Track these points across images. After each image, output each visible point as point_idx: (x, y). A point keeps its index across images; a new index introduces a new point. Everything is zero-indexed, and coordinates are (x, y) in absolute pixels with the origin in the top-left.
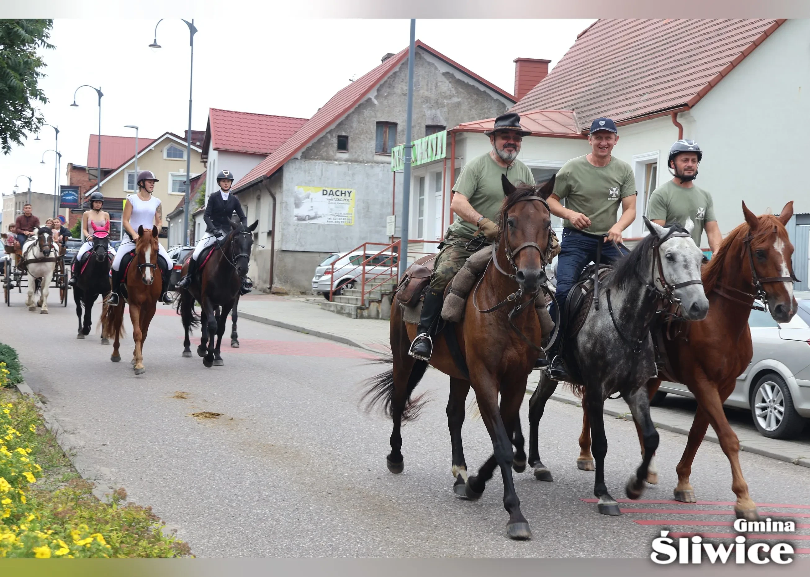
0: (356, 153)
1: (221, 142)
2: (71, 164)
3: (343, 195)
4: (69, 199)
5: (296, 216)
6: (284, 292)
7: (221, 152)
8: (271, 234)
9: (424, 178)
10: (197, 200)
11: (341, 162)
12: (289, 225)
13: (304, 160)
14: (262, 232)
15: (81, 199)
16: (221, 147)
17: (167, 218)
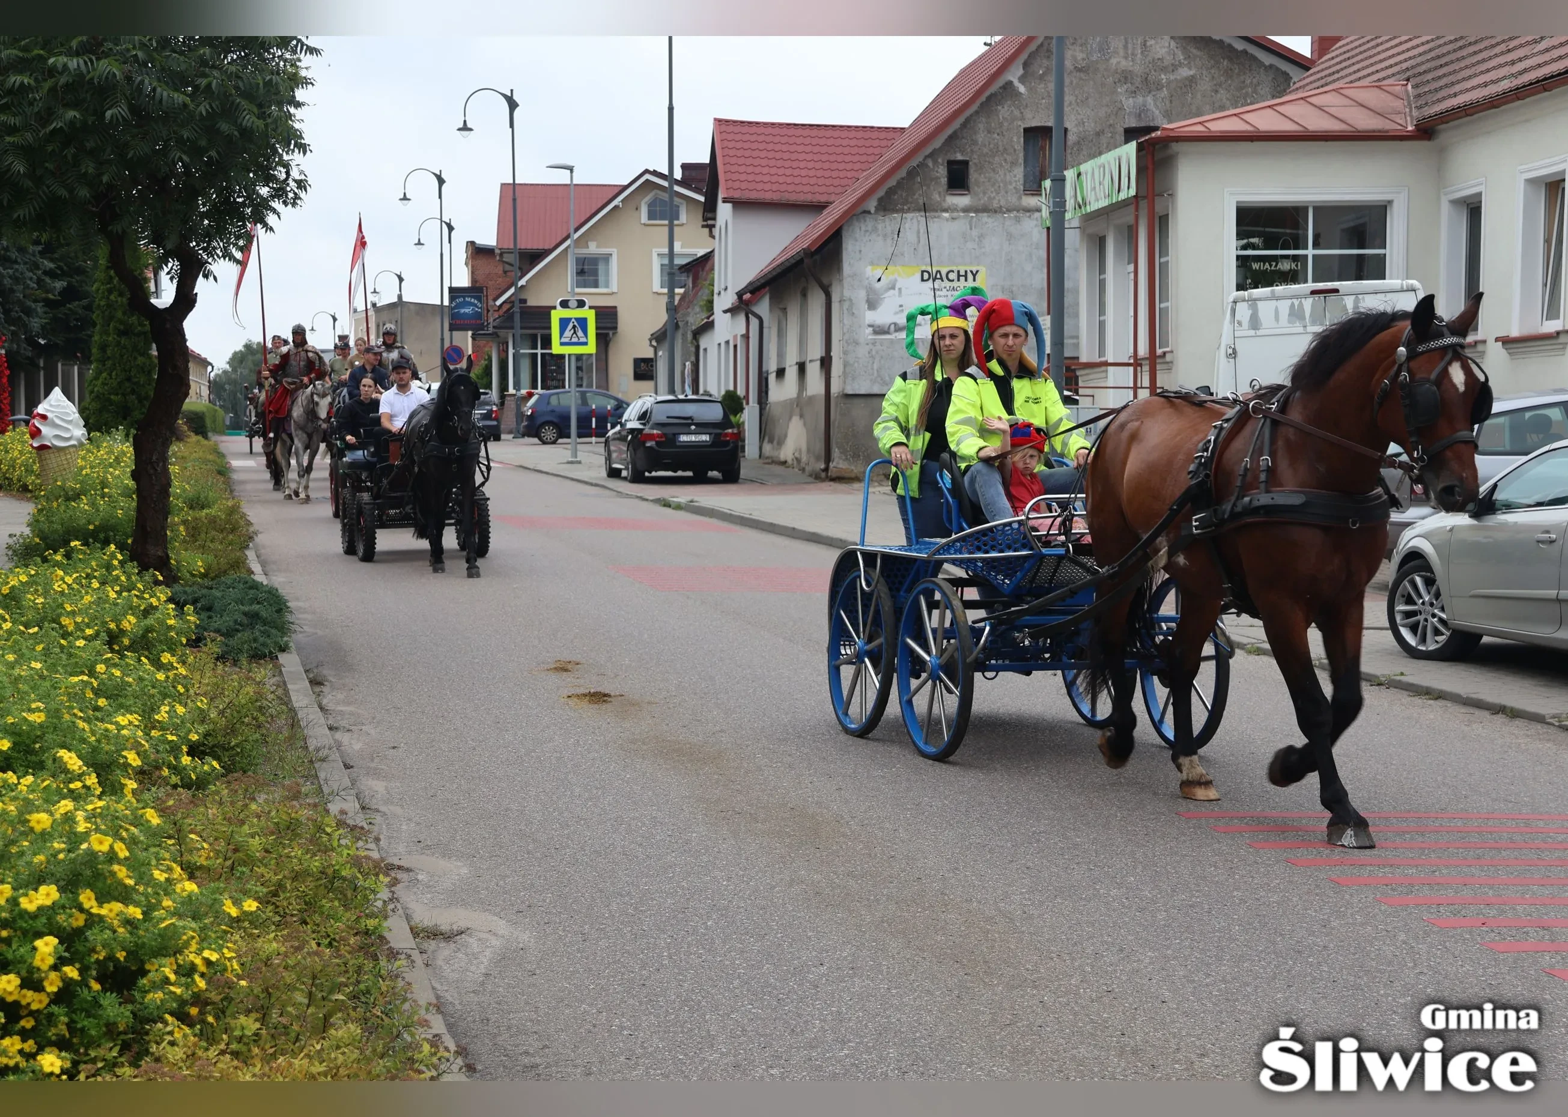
0: (984, 193)
1: (737, 185)
2: (472, 243)
3: (962, 279)
4: (465, 313)
5: (870, 326)
6: (853, 475)
7: (740, 205)
8: (826, 363)
9: (1104, 237)
10: (702, 303)
11: (955, 214)
12: (857, 343)
13: (882, 213)
14: (811, 361)
15: (488, 311)
16: (737, 195)
17: (651, 341)
